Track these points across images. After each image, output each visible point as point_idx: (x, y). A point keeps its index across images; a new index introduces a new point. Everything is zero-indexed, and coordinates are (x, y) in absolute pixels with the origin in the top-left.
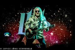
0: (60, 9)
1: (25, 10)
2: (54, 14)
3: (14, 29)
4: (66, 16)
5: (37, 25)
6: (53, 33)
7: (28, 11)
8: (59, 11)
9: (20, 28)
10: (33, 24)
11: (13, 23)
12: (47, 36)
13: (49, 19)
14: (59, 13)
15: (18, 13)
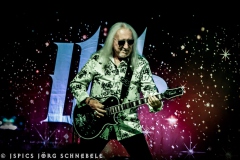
0: (203, 29)
1: (75, 31)
2: (183, 47)
3: (32, 101)
4: (226, 55)
5: (117, 88)
6: (176, 117)
7: (84, 37)
8: (199, 37)
9: (56, 99)
11: (30, 78)
13: (164, 67)
14: (200, 45)
15: (47, 44)
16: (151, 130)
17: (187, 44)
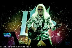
1: (28, 8)
2: (61, 12)
3: (15, 29)
5: (41, 24)
6: (60, 33)
7: (31, 9)
10: (37, 24)
12: (53, 37)
13: (55, 18)
15: (20, 12)
16: (52, 37)
17: (62, 11)
